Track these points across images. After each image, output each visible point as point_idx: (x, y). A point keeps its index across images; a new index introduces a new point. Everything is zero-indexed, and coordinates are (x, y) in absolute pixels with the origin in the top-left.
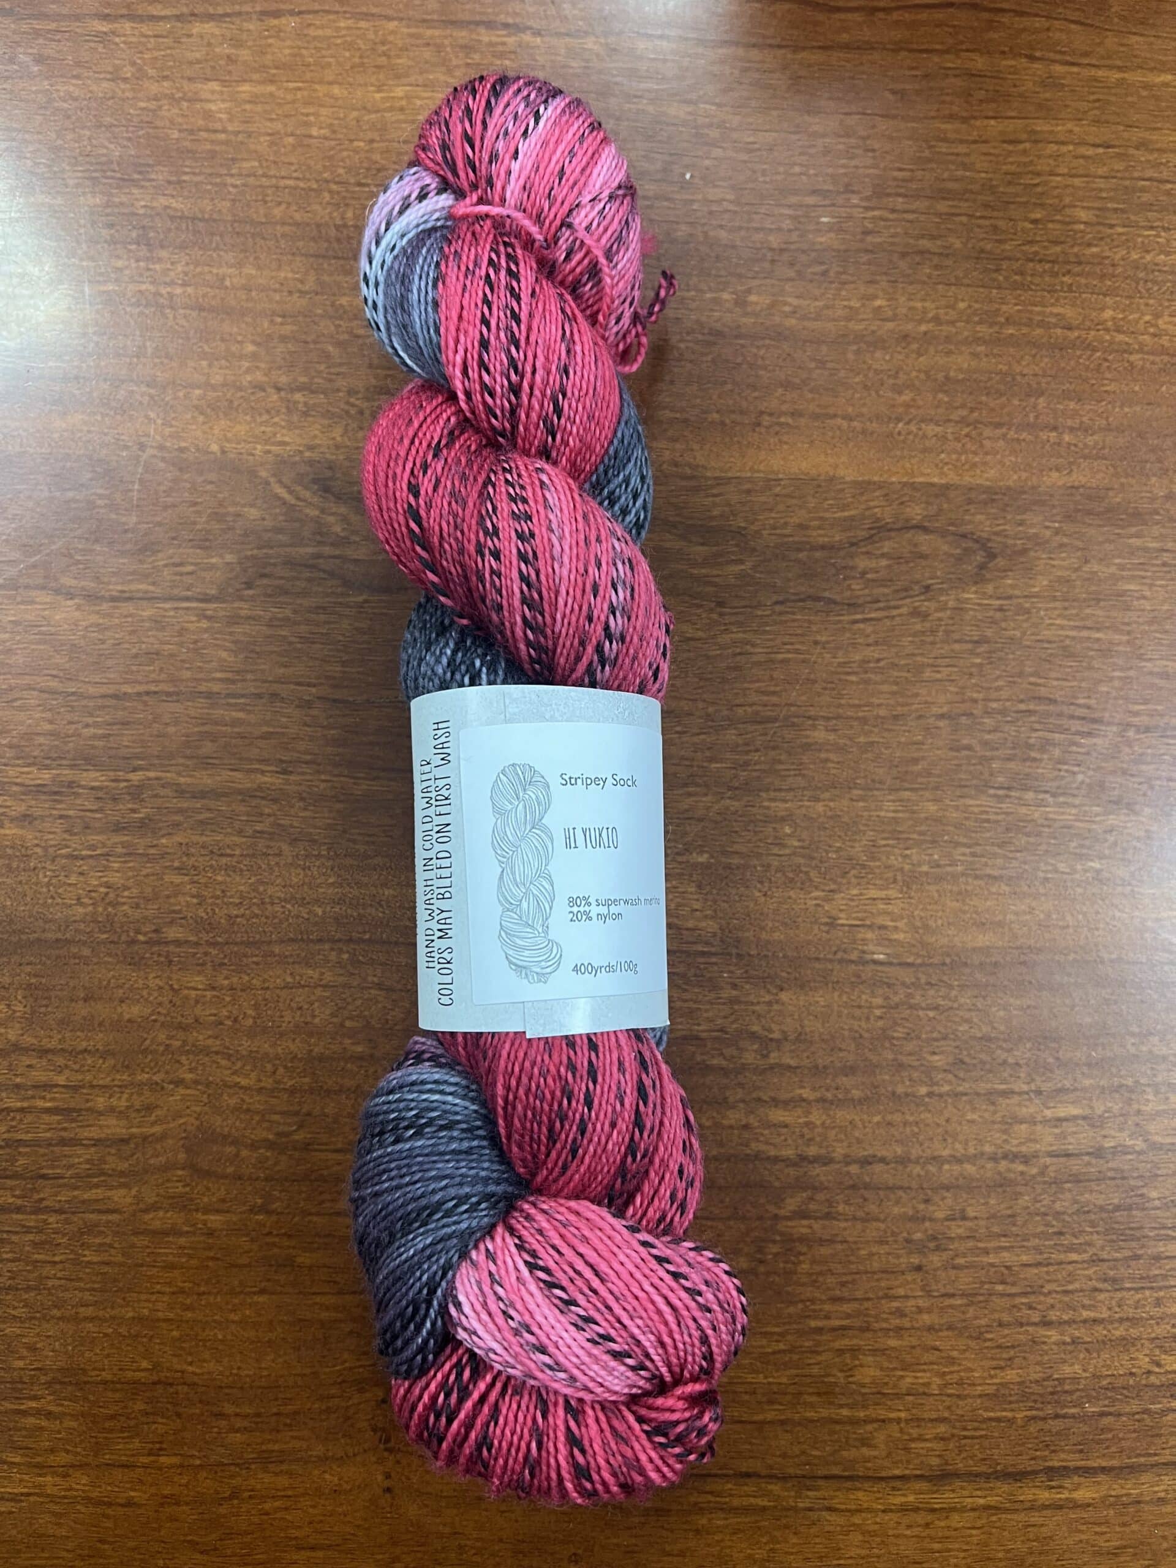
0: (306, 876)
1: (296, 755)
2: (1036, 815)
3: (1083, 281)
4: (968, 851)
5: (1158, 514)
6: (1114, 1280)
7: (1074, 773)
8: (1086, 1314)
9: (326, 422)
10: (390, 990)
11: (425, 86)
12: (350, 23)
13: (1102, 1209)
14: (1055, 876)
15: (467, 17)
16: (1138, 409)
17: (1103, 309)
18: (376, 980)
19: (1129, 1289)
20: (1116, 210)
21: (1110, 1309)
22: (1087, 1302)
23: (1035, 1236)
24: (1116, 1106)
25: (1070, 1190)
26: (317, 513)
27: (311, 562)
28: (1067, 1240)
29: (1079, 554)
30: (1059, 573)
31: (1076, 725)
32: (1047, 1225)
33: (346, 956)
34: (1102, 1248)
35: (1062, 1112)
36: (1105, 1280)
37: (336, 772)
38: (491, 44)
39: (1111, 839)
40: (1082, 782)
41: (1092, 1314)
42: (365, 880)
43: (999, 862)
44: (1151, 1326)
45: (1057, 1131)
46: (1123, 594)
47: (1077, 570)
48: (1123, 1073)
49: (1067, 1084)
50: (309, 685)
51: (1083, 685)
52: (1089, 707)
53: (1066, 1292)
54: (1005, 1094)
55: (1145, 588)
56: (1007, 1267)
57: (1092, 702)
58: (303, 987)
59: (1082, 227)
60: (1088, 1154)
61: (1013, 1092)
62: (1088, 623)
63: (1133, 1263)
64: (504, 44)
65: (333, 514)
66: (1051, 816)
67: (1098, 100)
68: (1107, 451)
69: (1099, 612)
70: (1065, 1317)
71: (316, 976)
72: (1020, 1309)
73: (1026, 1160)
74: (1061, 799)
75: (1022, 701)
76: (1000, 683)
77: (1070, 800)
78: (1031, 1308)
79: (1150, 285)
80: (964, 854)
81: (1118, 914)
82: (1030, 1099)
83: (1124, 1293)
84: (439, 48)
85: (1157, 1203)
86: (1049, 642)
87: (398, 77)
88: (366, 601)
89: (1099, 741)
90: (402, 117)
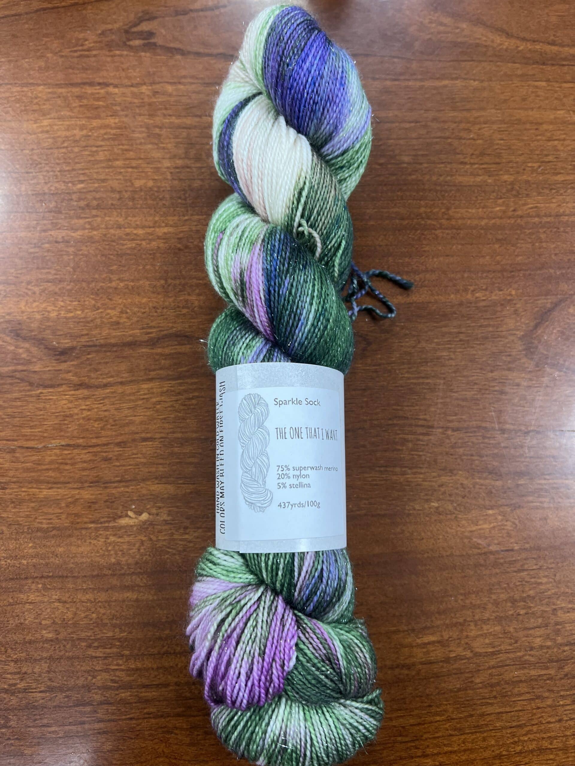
0: (17, 544)
1: (8, 478)
2: (402, 480)
3: (408, 194)
4: (367, 502)
5: (456, 314)
6: (460, 729)
7: (420, 456)
8: (446, 749)
9: (15, 299)
10: (65, 602)
11: (59, 118)
12: (18, 89)
13: (451, 691)
14: (415, 512)
15: (79, 81)
16: (441, 259)
17: (419, 208)
18: (57, 597)
19: (468, 733)
20: (423, 155)
21: (459, 745)
22: (446, 742)
23: (416, 709)
24: (454, 633)
25: (433, 682)
26: (13, 348)
27: (11, 374)
28: (433, 709)
29: (415, 338)
30: (405, 350)
31: (420, 430)
32: (422, 702)
33: (40, 586)
34: (453, 712)
35: (426, 639)
36: (455, 730)
37: (30, 486)
38: (92, 94)
39: (443, 489)
40: (425, 460)
41: (450, 749)
42: (49, 544)
43: (384, 506)
44: (482, 752)
45: (424, 650)
46: (438, 358)
47: (414, 347)
48: (457, 615)
49: (428, 624)
50: (13, 440)
51: (422, 408)
52: (425, 420)
53: (435, 738)
54: (395, 632)
55: (451, 354)
56: (403, 727)
57: (427, 417)
58: (19, 604)
59: (405, 165)
60: (441, 661)
61: (399, 631)
62: (422, 375)
63: (470, 719)
64: (98, 93)
65: (22, 348)
66: (409, 480)
67: (410, 98)
68: (427, 282)
69: (428, 369)
70: (435, 752)
71: (25, 598)
72: (410, 750)
73: (409, 667)
74: (414, 470)
75: (390, 419)
76: (378, 410)
77: (419, 470)
78: (417, 748)
79: (443, 193)
80: (365, 504)
81: (449, 530)
82: (409, 634)
83: (466, 736)
84: (66, 98)
85: (480, 685)
86: (402, 387)
87: (44, 115)
88: (41, 393)
89: (431, 437)
90: (47, 136)
